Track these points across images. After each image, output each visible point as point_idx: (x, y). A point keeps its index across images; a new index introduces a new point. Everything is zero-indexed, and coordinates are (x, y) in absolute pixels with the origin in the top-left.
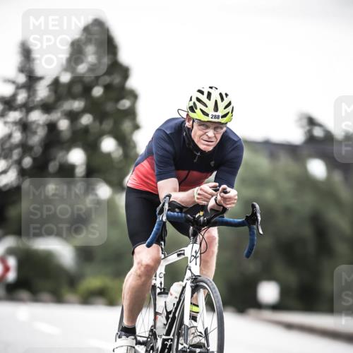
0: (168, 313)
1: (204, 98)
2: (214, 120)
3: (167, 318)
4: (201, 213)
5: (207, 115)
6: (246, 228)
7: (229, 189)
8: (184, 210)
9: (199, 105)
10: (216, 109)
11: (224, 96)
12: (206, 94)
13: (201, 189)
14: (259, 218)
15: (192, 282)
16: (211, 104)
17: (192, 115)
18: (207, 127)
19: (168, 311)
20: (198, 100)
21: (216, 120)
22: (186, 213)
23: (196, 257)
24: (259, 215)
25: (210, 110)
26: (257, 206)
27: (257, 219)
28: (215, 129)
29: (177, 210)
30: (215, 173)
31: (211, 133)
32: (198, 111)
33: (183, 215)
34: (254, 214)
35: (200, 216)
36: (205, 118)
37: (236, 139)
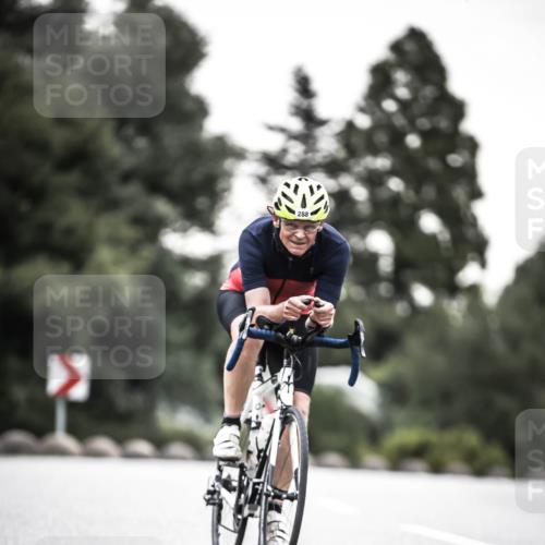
0: (260, 451)
1: (290, 192)
2: (301, 218)
3: (259, 457)
4: (292, 331)
5: (293, 212)
6: (348, 351)
7: (322, 302)
8: (275, 327)
9: (284, 201)
10: (304, 204)
11: (315, 189)
12: (292, 187)
13: (290, 302)
14: (362, 338)
15: (282, 413)
16: (298, 199)
17: (278, 213)
18: (296, 227)
19: (260, 448)
20: (284, 195)
21: (305, 218)
22: (276, 331)
23: (288, 384)
24: (362, 335)
25: (296, 206)
26: (361, 323)
27: (359, 340)
28: (305, 228)
29: (266, 327)
30: (315, 284)
31: (300, 234)
32: (283, 208)
33: (273, 333)
34: (357, 333)
35: (291, 335)
36: (291, 216)
37: (339, 242)
